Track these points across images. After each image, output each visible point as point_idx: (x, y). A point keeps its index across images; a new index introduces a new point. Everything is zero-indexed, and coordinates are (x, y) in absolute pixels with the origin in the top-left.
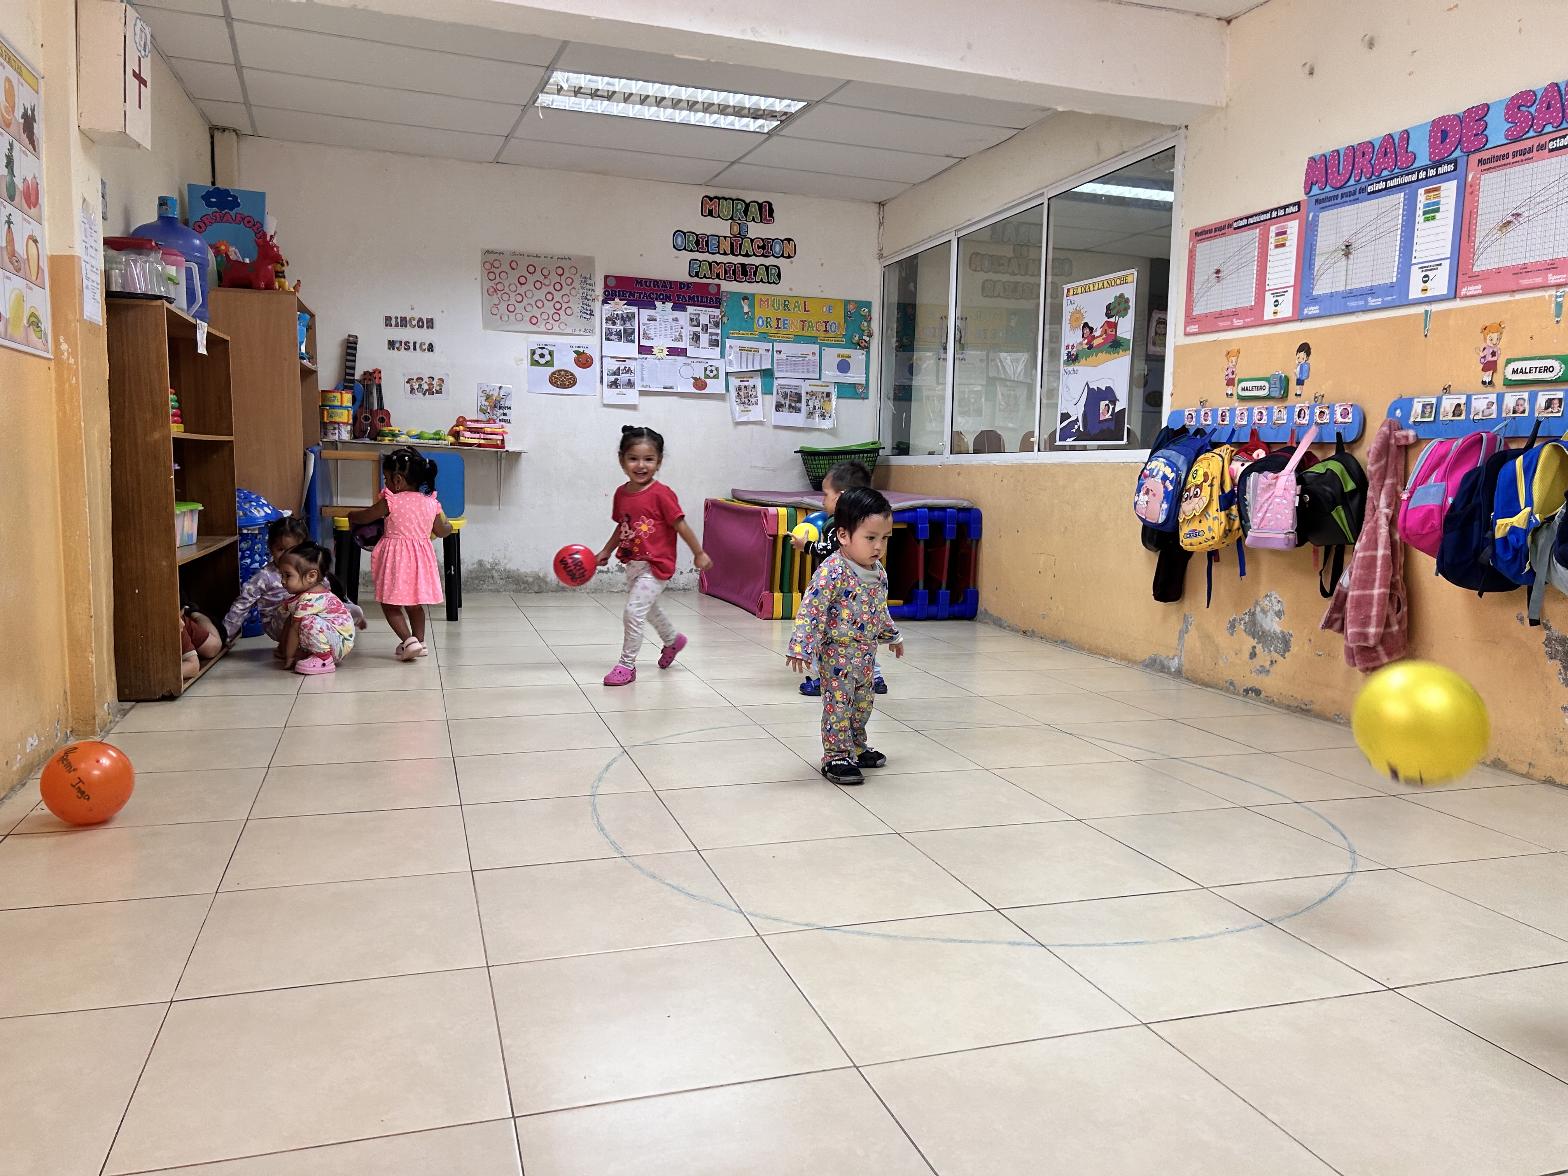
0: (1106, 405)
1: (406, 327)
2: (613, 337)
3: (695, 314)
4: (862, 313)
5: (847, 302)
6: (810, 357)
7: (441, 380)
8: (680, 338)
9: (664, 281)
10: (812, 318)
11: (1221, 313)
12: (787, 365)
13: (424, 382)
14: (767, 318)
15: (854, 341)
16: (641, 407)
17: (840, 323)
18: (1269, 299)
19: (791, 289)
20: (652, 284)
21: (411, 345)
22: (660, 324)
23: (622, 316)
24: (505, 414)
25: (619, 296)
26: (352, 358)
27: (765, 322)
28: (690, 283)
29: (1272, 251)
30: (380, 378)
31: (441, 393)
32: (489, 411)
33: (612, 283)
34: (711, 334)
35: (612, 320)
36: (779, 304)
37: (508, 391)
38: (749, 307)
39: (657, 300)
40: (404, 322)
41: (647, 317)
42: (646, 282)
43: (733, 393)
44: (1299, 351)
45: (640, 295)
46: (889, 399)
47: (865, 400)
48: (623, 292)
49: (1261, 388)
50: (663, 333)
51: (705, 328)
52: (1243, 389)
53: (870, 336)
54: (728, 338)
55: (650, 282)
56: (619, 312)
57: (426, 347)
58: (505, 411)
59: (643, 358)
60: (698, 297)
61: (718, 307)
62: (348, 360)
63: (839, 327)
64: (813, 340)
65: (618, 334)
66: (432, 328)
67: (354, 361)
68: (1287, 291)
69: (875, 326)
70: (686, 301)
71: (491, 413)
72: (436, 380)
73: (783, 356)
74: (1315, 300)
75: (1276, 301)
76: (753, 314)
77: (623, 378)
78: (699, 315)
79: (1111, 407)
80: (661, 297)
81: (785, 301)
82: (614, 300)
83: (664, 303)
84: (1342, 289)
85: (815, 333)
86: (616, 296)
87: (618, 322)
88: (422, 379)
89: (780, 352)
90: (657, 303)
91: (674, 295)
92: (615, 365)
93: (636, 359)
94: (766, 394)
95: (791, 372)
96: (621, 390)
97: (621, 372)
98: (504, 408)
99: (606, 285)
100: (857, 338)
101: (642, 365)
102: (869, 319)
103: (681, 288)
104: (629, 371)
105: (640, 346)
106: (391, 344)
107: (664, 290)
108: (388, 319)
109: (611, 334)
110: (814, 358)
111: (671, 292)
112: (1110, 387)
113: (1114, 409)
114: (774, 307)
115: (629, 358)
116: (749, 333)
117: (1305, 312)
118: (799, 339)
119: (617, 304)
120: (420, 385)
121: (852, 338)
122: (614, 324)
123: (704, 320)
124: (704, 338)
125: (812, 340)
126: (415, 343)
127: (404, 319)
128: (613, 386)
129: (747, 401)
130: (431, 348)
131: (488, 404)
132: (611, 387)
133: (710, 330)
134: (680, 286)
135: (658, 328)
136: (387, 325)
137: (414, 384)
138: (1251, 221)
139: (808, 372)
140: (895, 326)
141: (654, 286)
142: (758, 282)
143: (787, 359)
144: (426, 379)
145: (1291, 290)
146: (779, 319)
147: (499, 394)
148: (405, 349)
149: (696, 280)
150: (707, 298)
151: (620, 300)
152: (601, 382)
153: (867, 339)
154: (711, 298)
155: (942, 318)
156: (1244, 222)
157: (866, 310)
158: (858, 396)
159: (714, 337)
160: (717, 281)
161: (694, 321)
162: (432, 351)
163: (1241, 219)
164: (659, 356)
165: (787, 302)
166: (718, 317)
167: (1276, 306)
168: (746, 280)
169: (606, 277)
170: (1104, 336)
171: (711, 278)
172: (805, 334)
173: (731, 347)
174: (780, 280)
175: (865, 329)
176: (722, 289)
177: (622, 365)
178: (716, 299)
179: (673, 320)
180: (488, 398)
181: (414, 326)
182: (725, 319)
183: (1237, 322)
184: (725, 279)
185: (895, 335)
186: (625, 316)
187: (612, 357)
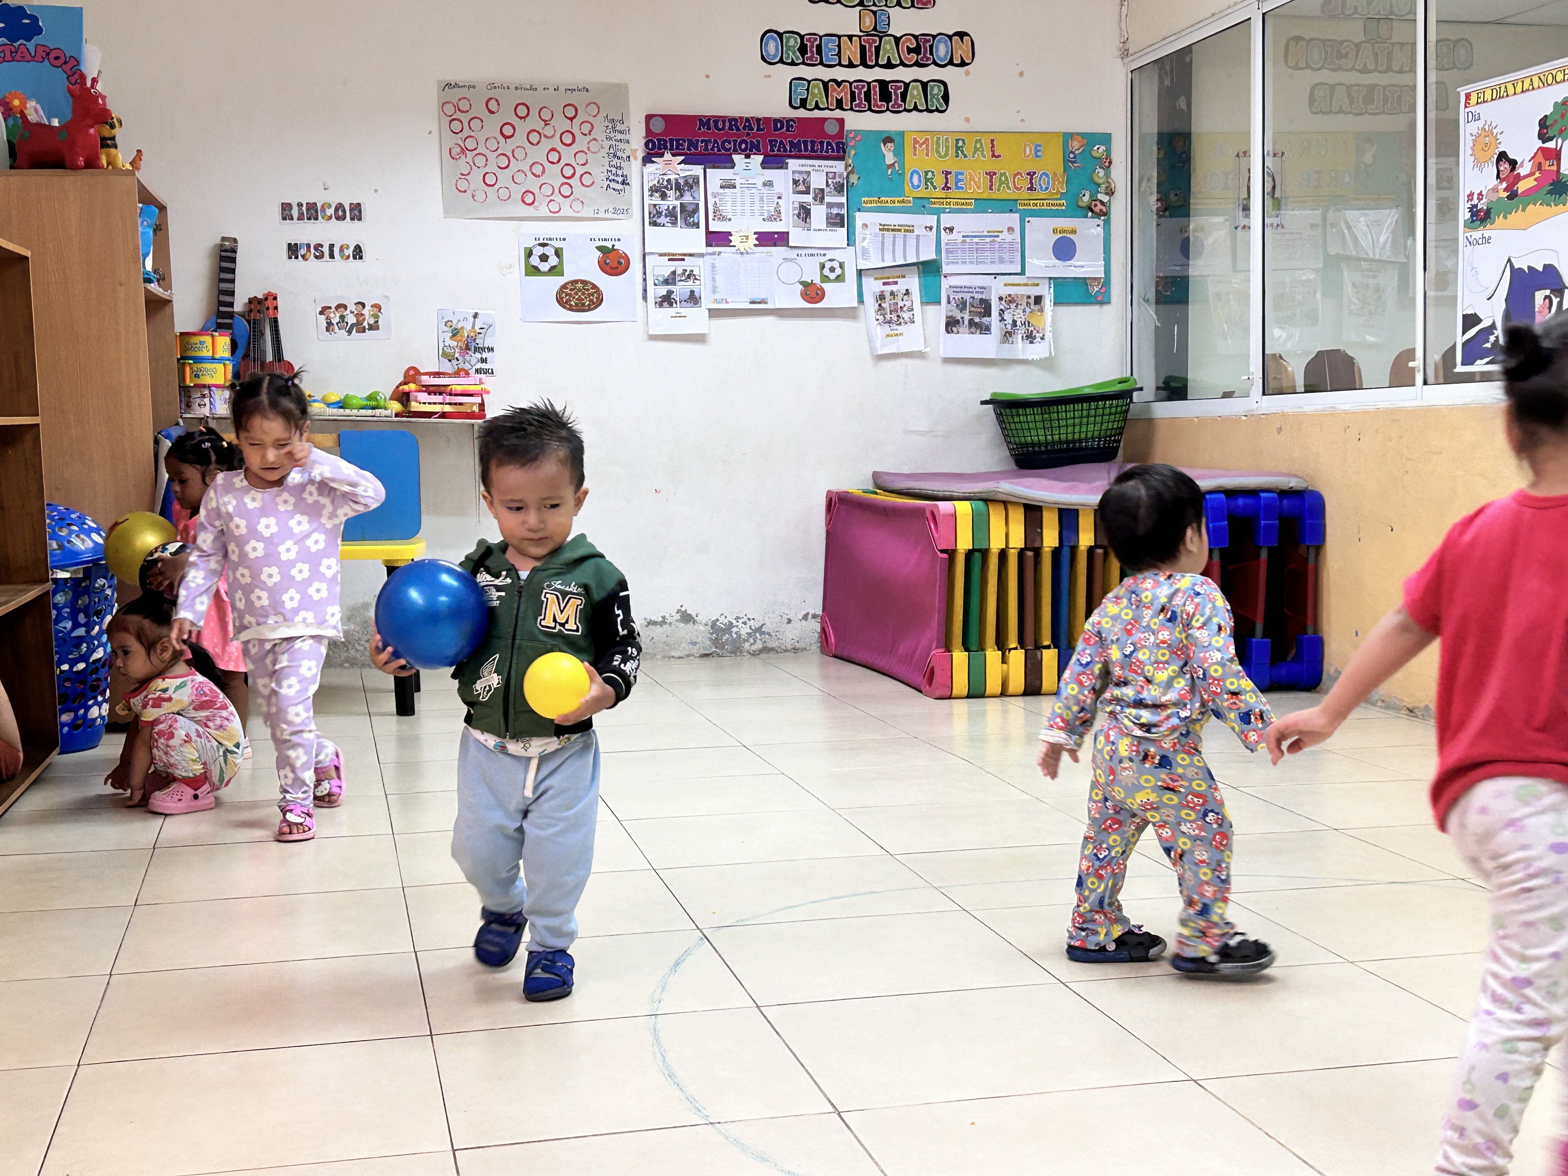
0: (1546, 297)
1: (317, 219)
2: (662, 220)
3: (801, 172)
4: (1095, 154)
5: (1068, 137)
6: (1005, 236)
7: (378, 307)
8: (776, 216)
9: (747, 120)
10: (1005, 167)
12: (964, 251)
13: (348, 312)
14: (926, 173)
15: (1081, 204)
16: (712, 338)
17: (1055, 174)
19: (967, 120)
20: (727, 124)
21: (326, 250)
22: (742, 193)
23: (677, 184)
24: (484, 361)
25: (671, 149)
26: (229, 276)
27: (923, 181)
28: (792, 120)
30: (276, 308)
31: (378, 329)
32: (457, 355)
33: (658, 127)
34: (830, 205)
35: (660, 190)
36: (947, 148)
37: (490, 323)
38: (895, 155)
39: (735, 151)
40: (312, 212)
41: (720, 183)
42: (716, 122)
43: (871, 304)
45: (706, 145)
46: (1147, 301)
47: (1105, 307)
48: (678, 141)
50: (747, 208)
51: (820, 196)
53: (1110, 193)
54: (859, 210)
55: (724, 122)
56: (673, 177)
57: (350, 252)
58: (485, 355)
59: (713, 254)
60: (805, 143)
61: (841, 158)
62: (222, 280)
63: (1053, 179)
64: (1010, 205)
65: (671, 214)
66: (360, 219)
67: (233, 281)
69: (1119, 175)
70: (785, 150)
71: (460, 358)
72: (368, 307)
73: (955, 235)
76: (902, 166)
77: (681, 289)
78: (809, 173)
79: (1555, 301)
80: (743, 146)
81: (957, 141)
82: (662, 155)
83: (748, 156)
85: (1010, 194)
86: (666, 148)
87: (671, 193)
88: (345, 307)
89: (951, 230)
90: (736, 157)
91: (764, 141)
92: (665, 268)
93: (702, 255)
94: (928, 303)
95: (972, 263)
96: (679, 310)
97: (678, 278)
98: (483, 349)
99: (649, 131)
100: (1086, 199)
101: (713, 266)
102: (1107, 163)
103: (776, 129)
104: (690, 276)
105: (708, 233)
106: (293, 250)
107: (748, 134)
108: (286, 209)
109: (659, 214)
110: (1012, 236)
111: (759, 135)
112: (1551, 265)
114: (938, 152)
115: (691, 255)
116: (896, 199)
118: (983, 205)
119: (668, 163)
120: (342, 317)
121: (1077, 197)
122: (664, 196)
123: (818, 181)
124: (819, 213)
125: (1007, 206)
126: (332, 246)
127: (312, 206)
128: (665, 304)
129: (895, 319)
130: (358, 253)
131: (455, 344)
132: (661, 305)
133: (827, 199)
134: (776, 125)
135: (739, 199)
136: (284, 219)
137: (332, 315)
139: (1001, 261)
140: (1155, 174)
141: (731, 128)
142: (909, 111)
143: (964, 242)
144: (351, 307)
146: (948, 173)
147: (473, 327)
148: (316, 257)
149: (802, 113)
150: (822, 143)
151: (674, 155)
152: (645, 298)
153: (1105, 198)
154: (829, 144)
155: (1238, 155)
157: (1103, 148)
158: (1092, 300)
159: (835, 211)
160: (838, 114)
161: (801, 185)
162: (361, 258)
164: (742, 247)
165: (960, 144)
166: (841, 175)
168: (888, 109)
169: (649, 118)
170: (1538, 174)
171: (828, 108)
172: (994, 196)
173: (865, 226)
174: (947, 105)
175: (1100, 181)
176: (847, 127)
177: (679, 267)
178: (838, 144)
179: (765, 184)
180: (455, 333)
181: (330, 218)
182: (854, 179)
184: (851, 109)
185: (1155, 189)
186: (682, 182)
187: (661, 255)
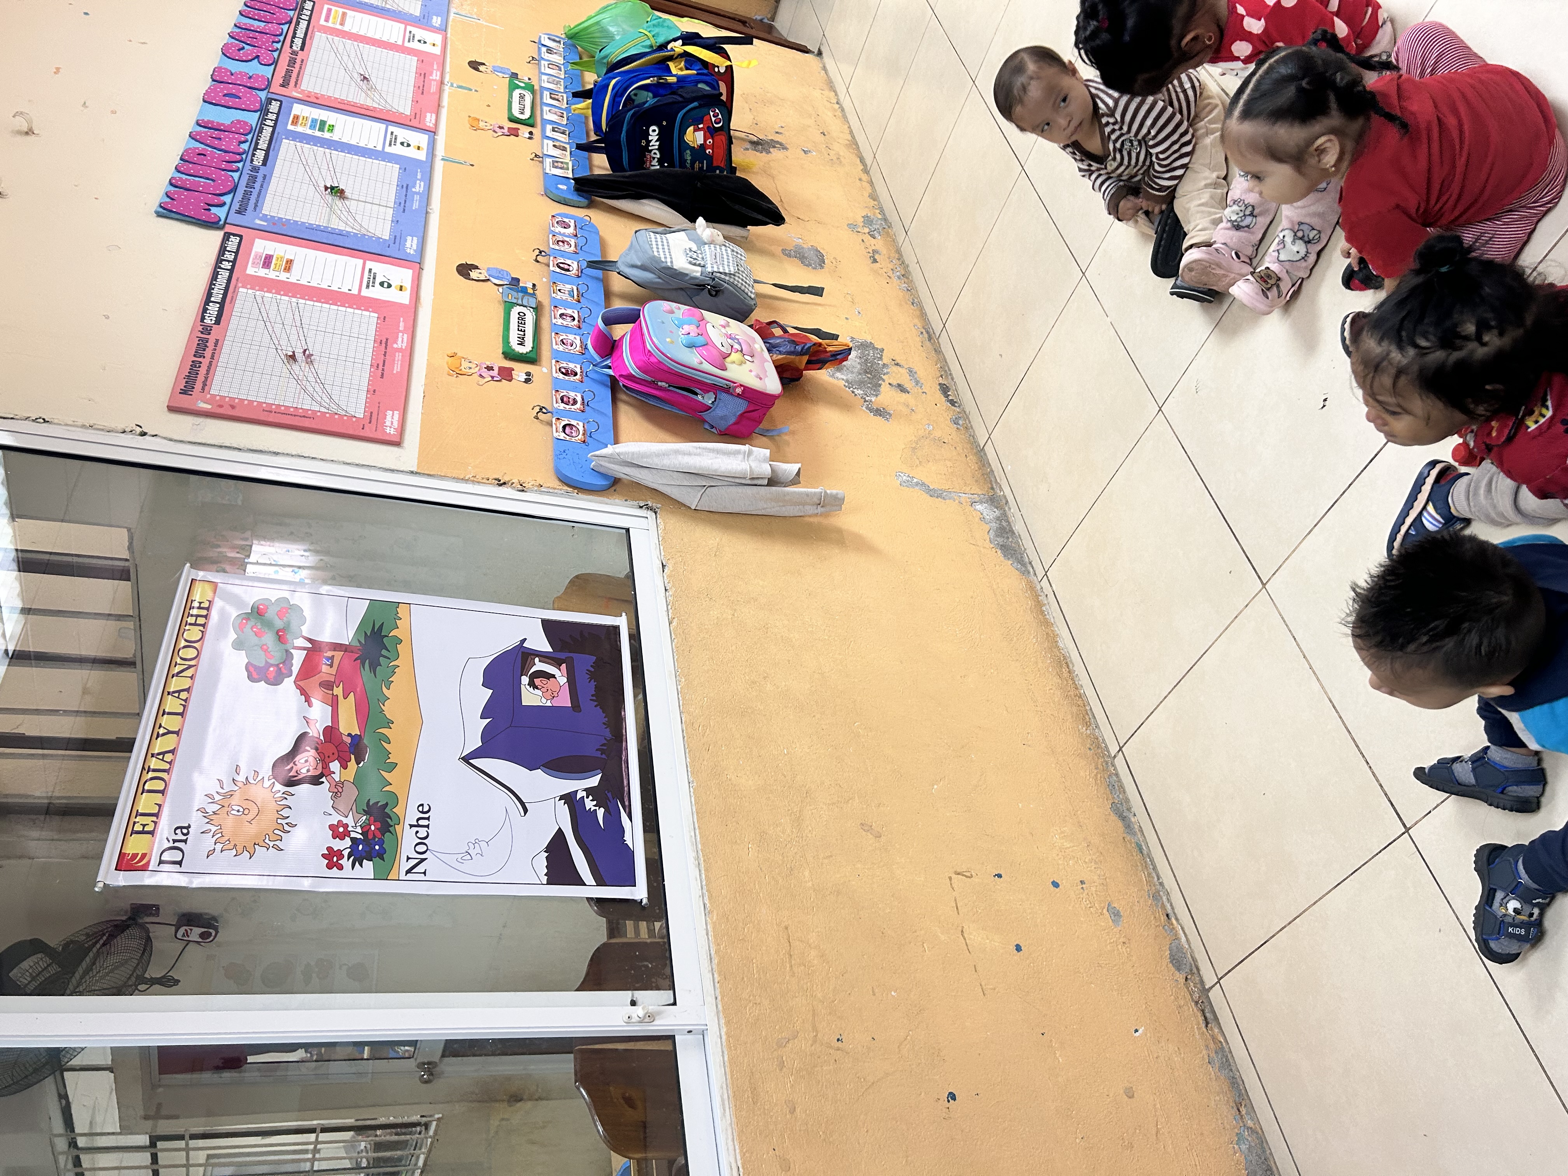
0: (532, 684)
11: (375, 366)
18: (376, 293)
29: (293, 277)
44: (467, 276)
49: (522, 318)
52: (521, 344)
68: (370, 270)
74: (397, 239)
75: (382, 284)
79: (539, 666)
84: (390, 212)
112: (487, 671)
113: (544, 657)
117: (412, 252)
138: (217, 296)
145: (370, 264)
156: (213, 309)
163: (205, 310)
167: (389, 286)
170: (338, 691)
183: (402, 342)
